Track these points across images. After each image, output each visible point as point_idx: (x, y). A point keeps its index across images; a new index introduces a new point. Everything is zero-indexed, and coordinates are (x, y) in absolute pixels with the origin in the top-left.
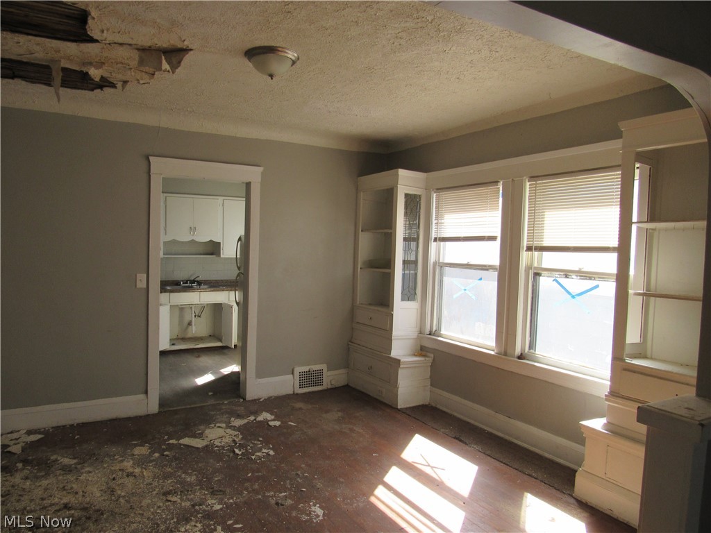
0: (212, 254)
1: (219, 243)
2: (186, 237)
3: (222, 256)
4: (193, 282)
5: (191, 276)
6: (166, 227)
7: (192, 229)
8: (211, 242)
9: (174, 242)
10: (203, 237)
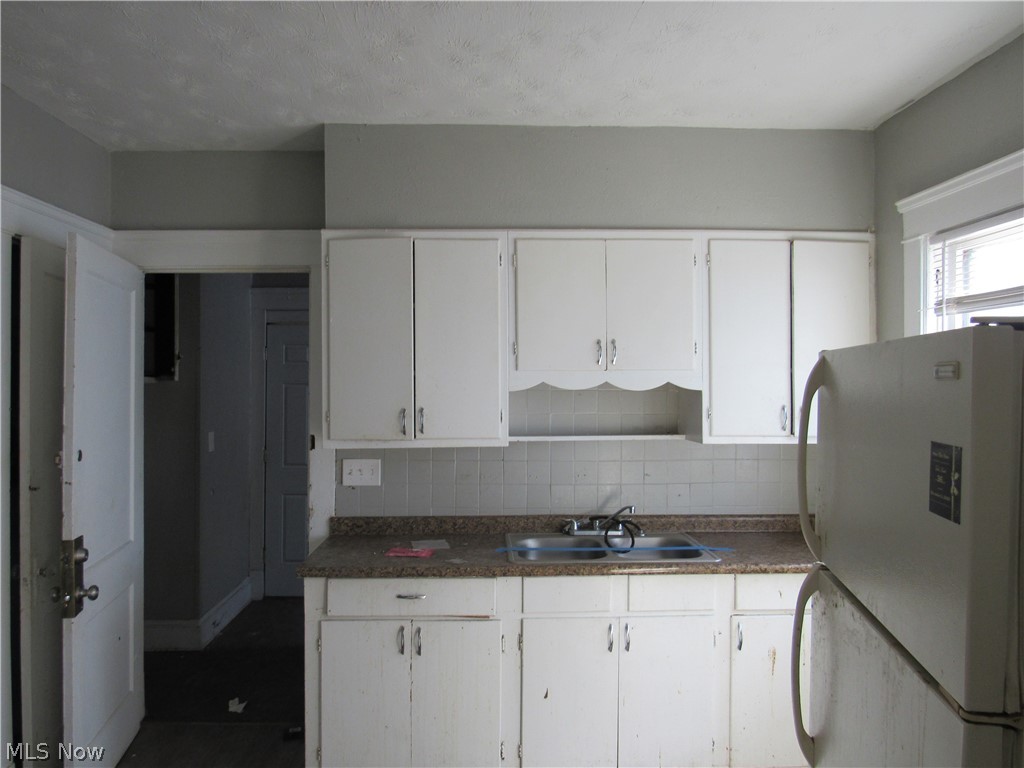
0: (673, 430)
1: (698, 394)
2: (581, 376)
3: (707, 439)
4: (612, 522)
5: (608, 500)
6: (515, 344)
7: (605, 349)
8: (669, 388)
9: (543, 392)
10: (641, 376)
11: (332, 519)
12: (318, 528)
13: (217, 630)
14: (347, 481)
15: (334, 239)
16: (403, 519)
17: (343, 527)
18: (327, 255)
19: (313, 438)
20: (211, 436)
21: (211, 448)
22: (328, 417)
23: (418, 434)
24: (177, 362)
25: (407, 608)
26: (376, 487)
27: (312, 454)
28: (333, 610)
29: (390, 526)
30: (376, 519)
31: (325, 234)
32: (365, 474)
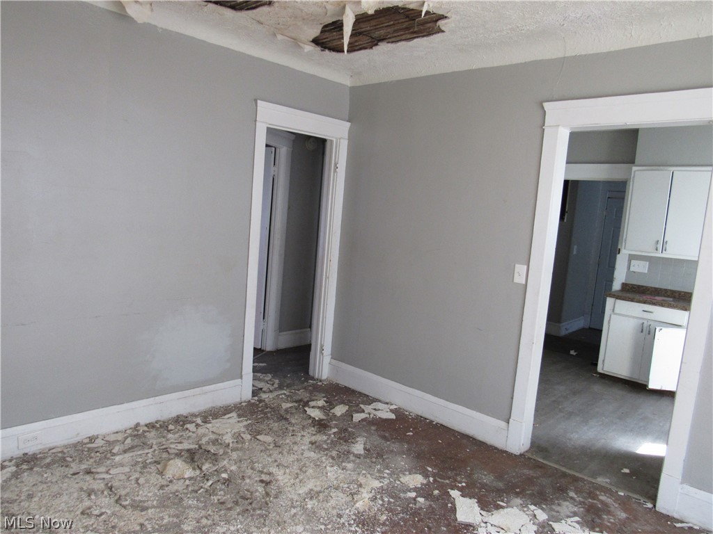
11: (623, 284)
12: (617, 286)
13: (567, 332)
14: (632, 269)
15: (638, 170)
16: (655, 288)
17: (628, 287)
18: (634, 177)
19: (619, 249)
20: (575, 247)
21: (575, 253)
22: (625, 240)
23: (664, 251)
24: (566, 214)
25: (646, 316)
26: (645, 273)
27: (618, 256)
28: (617, 310)
29: (648, 290)
30: (643, 286)
31: (634, 168)
32: (641, 267)
